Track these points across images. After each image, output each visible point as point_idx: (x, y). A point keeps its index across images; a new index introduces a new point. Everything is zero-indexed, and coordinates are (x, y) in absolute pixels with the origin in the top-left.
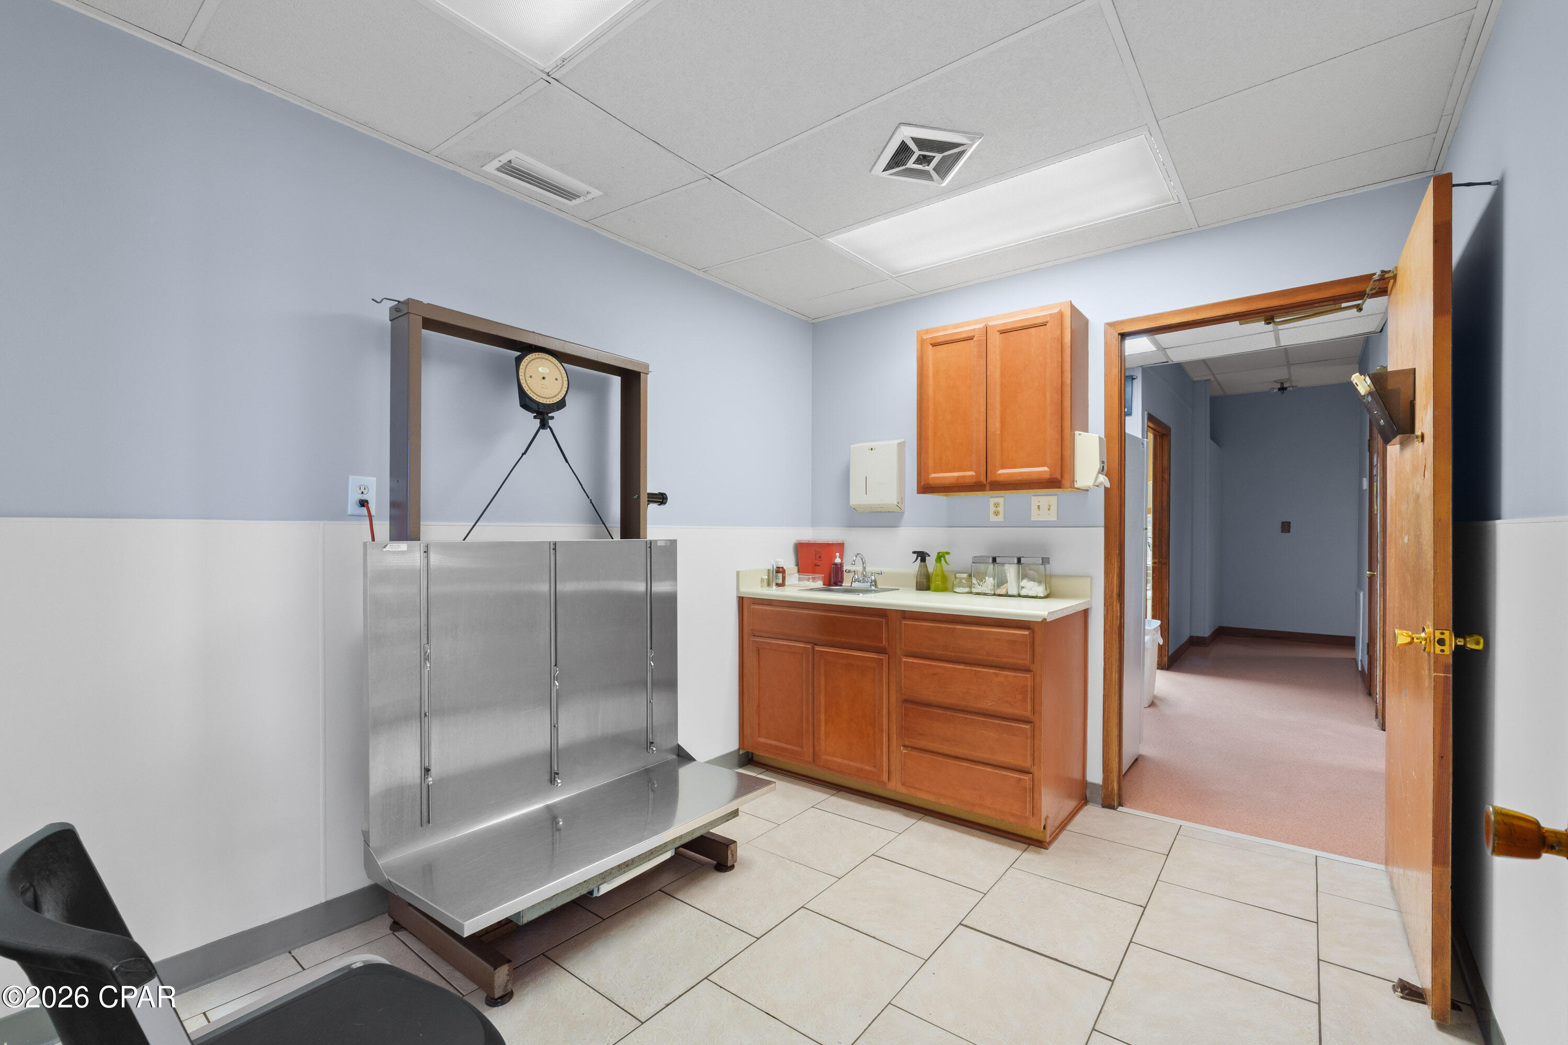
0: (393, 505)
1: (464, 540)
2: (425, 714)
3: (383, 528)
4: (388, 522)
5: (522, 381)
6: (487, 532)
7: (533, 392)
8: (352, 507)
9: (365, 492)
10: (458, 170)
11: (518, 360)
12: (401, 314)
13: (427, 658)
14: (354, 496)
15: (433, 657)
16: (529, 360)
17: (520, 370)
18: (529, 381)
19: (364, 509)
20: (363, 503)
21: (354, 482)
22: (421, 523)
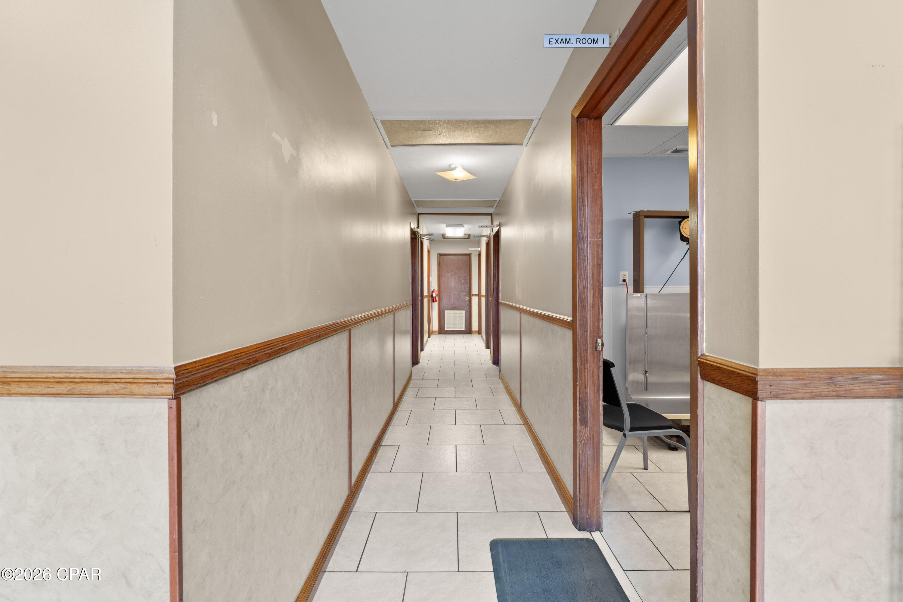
0: (634, 281)
1: (659, 293)
2: (646, 352)
3: (631, 289)
4: (633, 287)
5: (682, 231)
6: (668, 290)
7: (685, 233)
8: (621, 282)
9: (625, 277)
10: (656, 156)
11: (680, 223)
12: (637, 216)
13: (646, 333)
14: (621, 278)
15: (648, 333)
16: (684, 222)
17: (681, 228)
18: (685, 230)
19: (625, 283)
20: (624, 280)
21: (622, 273)
22: (644, 287)
